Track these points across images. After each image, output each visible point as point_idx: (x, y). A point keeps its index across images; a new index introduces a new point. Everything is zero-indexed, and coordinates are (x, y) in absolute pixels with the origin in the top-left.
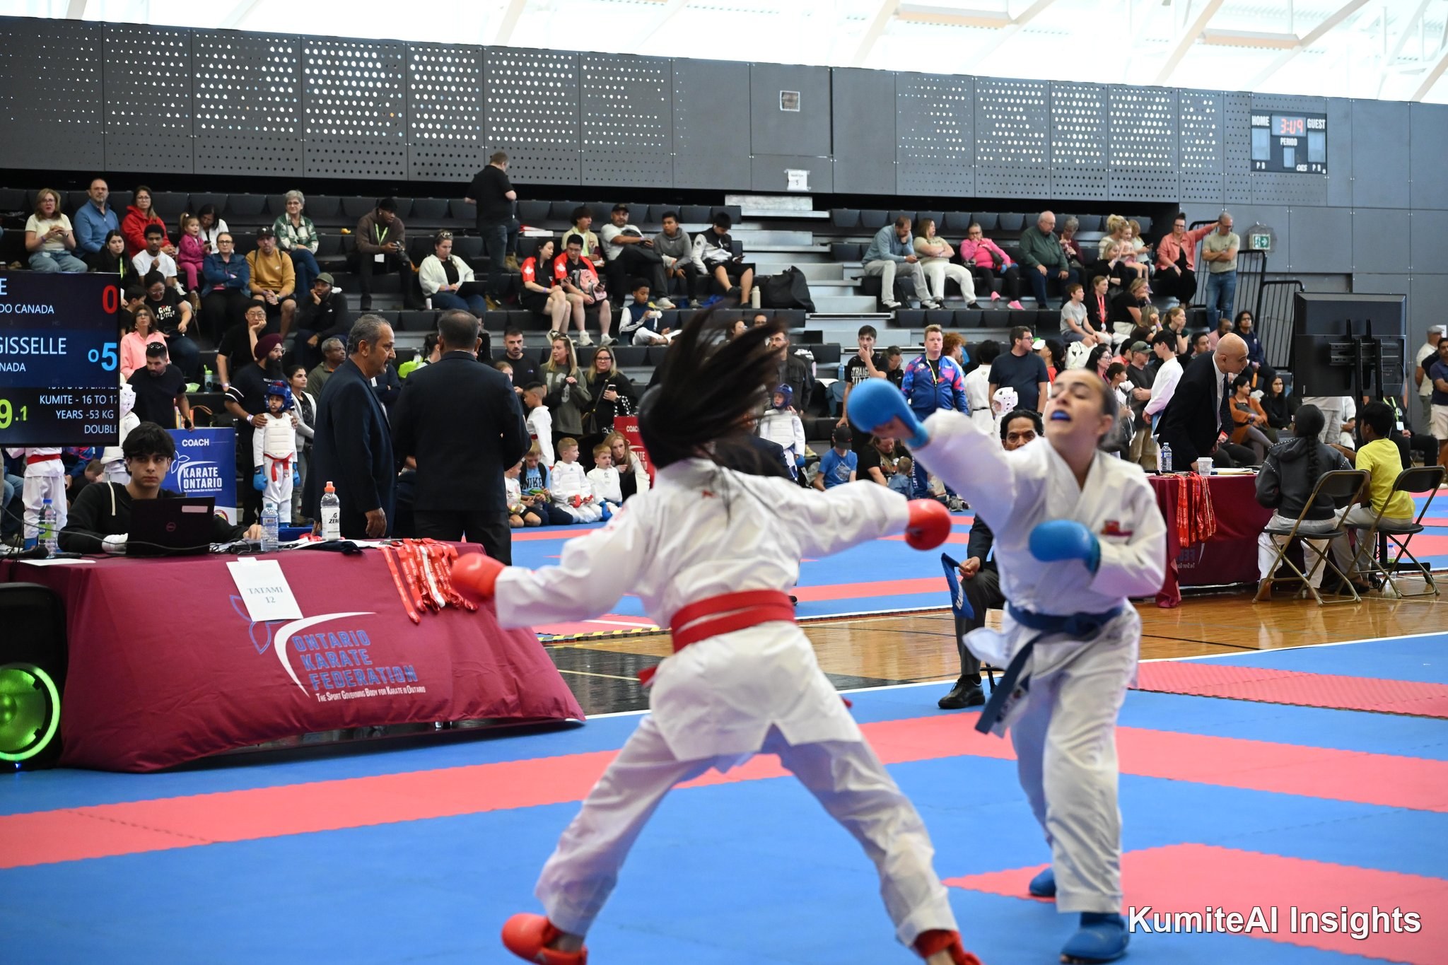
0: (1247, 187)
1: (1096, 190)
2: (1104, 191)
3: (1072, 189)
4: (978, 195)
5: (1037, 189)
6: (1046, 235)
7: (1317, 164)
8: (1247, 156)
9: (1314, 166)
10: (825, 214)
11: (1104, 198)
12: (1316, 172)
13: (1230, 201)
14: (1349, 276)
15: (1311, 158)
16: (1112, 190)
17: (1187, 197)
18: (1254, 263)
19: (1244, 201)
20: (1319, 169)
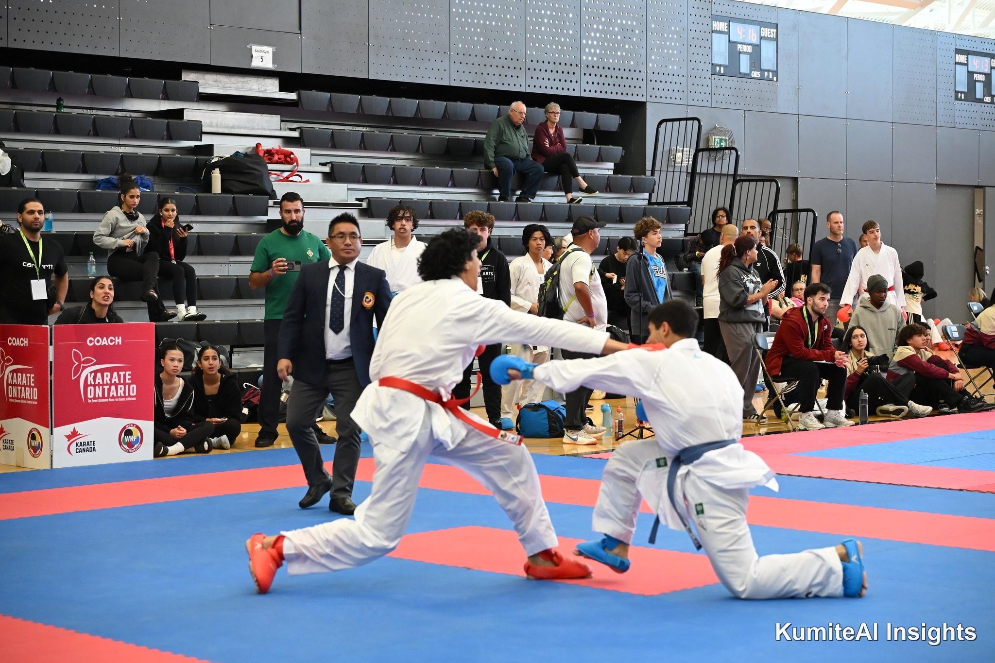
0: (708, 90)
1: (568, 85)
2: (577, 86)
3: (546, 83)
4: (453, 84)
5: (512, 81)
6: (517, 127)
7: (769, 71)
8: (708, 60)
9: (766, 74)
10: (293, 96)
11: (576, 94)
12: (768, 79)
13: (691, 102)
14: (795, 180)
15: (764, 66)
16: (585, 86)
17: (654, 96)
18: (712, 164)
19: (705, 104)
20: (771, 77)
